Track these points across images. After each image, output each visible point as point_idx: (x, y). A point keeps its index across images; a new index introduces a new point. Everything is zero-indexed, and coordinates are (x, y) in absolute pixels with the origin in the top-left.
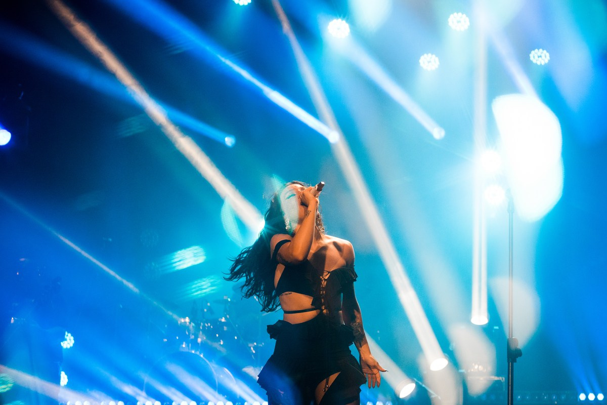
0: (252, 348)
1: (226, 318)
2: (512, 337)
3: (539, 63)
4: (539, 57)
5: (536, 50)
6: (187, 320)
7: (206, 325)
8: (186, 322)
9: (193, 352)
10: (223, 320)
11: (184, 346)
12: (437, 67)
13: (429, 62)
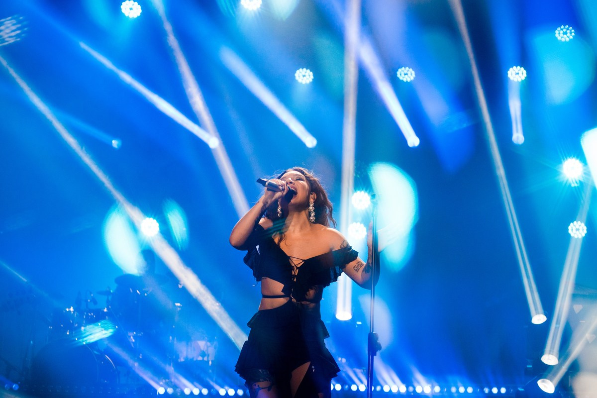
0: (132, 337)
1: (108, 309)
2: (373, 331)
3: (405, 80)
4: (405, 74)
5: (403, 68)
6: (72, 309)
7: (90, 315)
8: (70, 311)
10: (105, 310)
11: (68, 333)
12: (311, 80)
13: (304, 76)
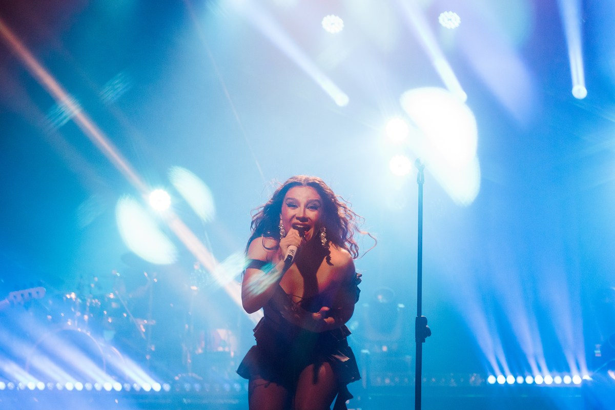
0: (142, 327)
1: (115, 294)
3: (449, 27)
4: (448, 20)
5: (446, 13)
6: (73, 295)
7: (93, 301)
8: (71, 298)
9: (79, 330)
10: (112, 296)
11: (69, 323)
12: (341, 29)
13: (332, 24)
